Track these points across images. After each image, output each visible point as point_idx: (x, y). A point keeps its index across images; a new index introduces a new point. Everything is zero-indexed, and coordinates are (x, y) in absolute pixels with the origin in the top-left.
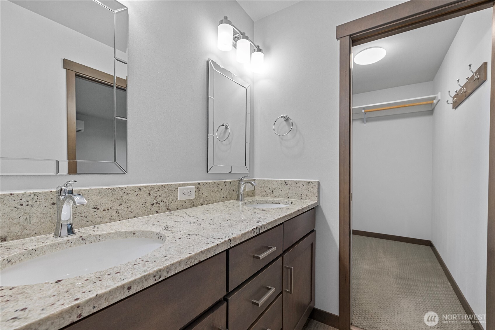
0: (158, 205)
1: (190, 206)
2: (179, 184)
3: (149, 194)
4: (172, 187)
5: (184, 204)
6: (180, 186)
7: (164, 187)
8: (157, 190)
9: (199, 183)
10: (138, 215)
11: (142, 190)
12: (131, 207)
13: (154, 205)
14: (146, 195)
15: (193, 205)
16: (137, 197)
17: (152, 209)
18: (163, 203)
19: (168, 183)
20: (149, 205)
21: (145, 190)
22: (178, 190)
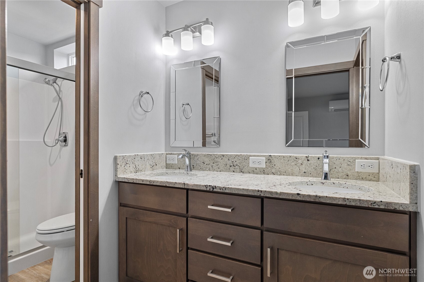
0: (234, 167)
1: (261, 173)
2: (251, 155)
3: (229, 159)
4: (245, 157)
5: (255, 171)
6: (251, 157)
7: (239, 156)
8: (233, 157)
9: (270, 156)
10: (222, 170)
11: (225, 156)
12: (219, 165)
13: (232, 167)
14: (226, 160)
15: (264, 172)
16: (222, 160)
17: (231, 169)
18: (238, 166)
19: (241, 154)
20: (228, 166)
21: (226, 157)
22: (249, 159)
